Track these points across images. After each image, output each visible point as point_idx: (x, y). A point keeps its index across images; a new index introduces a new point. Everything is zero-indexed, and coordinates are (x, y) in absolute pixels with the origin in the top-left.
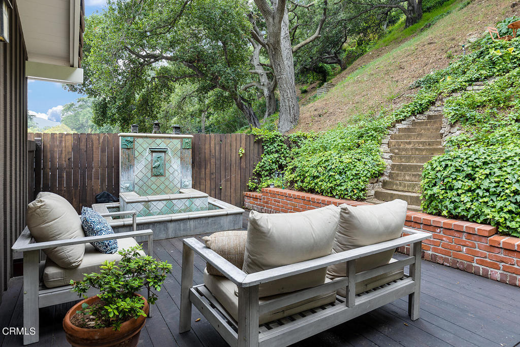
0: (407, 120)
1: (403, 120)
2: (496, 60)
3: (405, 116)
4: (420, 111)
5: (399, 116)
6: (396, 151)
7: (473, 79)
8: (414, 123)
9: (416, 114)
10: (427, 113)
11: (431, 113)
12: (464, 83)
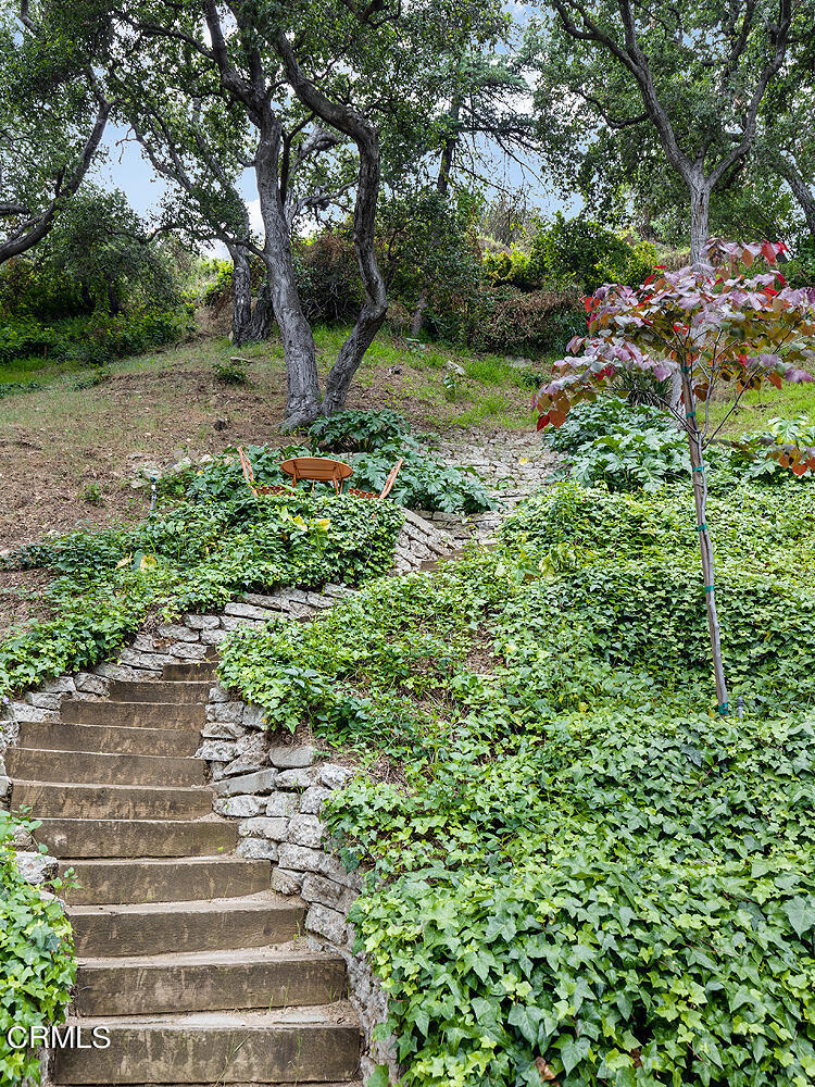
0: (49, 689)
1: (33, 688)
2: (298, 541)
3: (44, 673)
4: (90, 662)
5: (20, 669)
6: (59, 838)
7: (247, 583)
8: (69, 706)
9: (76, 669)
10: (109, 671)
11: (123, 675)
12: (223, 591)
